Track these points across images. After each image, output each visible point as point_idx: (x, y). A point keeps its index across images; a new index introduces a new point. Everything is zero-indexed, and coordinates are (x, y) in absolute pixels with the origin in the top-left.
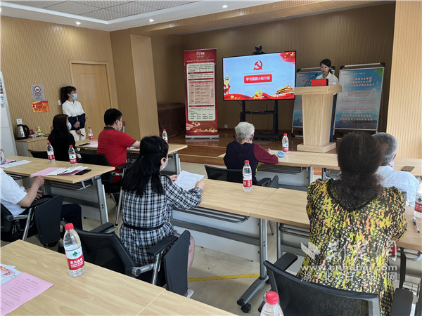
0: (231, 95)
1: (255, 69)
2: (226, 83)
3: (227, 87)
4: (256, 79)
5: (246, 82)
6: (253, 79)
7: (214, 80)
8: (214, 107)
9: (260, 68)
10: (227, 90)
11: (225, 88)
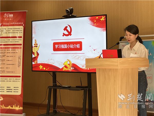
0: (40, 64)
1: (64, 35)
2: (34, 50)
3: (36, 55)
4: (66, 46)
5: (55, 49)
6: (63, 46)
7: (22, 46)
8: (21, 78)
9: (70, 34)
10: (36, 58)
11: (33, 56)
